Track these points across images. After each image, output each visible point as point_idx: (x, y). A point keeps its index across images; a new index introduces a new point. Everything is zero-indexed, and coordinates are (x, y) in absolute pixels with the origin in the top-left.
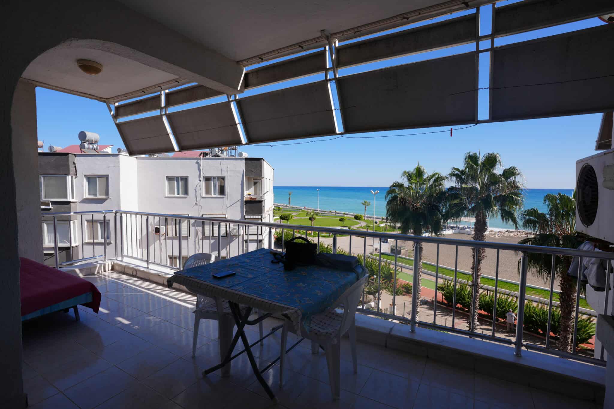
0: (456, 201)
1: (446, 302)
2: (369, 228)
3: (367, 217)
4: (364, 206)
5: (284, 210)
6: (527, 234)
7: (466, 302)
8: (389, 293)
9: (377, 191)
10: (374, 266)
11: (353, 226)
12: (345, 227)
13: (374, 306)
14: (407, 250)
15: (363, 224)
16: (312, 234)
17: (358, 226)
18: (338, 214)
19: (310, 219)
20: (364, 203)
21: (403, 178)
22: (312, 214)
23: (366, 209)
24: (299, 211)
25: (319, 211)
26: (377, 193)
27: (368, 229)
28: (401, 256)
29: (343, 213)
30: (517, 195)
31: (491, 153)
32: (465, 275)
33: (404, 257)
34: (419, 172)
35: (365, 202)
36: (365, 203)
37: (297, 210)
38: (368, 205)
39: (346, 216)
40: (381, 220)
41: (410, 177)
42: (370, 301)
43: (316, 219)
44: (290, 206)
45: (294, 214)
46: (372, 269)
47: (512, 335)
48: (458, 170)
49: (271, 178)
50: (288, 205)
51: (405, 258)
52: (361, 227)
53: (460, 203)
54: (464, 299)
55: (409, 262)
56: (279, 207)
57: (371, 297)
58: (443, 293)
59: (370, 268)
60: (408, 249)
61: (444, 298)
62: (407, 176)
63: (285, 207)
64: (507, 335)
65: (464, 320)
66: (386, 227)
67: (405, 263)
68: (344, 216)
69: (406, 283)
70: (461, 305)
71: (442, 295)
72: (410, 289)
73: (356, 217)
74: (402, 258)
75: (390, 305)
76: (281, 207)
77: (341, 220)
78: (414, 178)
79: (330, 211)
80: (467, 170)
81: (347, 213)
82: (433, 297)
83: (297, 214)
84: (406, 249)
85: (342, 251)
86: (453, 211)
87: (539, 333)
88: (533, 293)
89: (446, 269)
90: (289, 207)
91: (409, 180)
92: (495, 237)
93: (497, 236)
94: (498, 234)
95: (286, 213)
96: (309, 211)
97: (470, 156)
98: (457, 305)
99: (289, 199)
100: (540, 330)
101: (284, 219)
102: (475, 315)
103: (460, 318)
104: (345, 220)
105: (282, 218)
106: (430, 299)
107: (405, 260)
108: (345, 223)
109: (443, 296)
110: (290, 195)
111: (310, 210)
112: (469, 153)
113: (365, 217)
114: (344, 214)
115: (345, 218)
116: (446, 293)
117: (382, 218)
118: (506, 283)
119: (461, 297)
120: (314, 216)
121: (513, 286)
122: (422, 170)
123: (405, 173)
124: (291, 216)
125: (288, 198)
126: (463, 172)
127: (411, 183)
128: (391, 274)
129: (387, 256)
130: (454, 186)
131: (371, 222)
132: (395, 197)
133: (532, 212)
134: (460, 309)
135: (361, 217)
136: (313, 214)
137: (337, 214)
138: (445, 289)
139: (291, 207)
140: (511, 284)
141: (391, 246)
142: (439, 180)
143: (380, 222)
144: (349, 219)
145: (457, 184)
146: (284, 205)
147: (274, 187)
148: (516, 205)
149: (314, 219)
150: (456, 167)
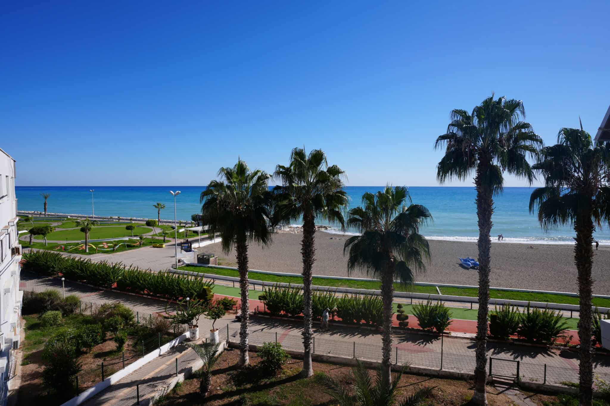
0: (285, 202)
1: (269, 311)
2: (167, 235)
3: (162, 222)
4: (158, 209)
5: (36, 219)
6: (319, 227)
7: (291, 308)
8: (209, 317)
9: (178, 191)
10: (181, 283)
11: (145, 234)
12: (134, 236)
13: (189, 336)
14: (217, 258)
15: (158, 231)
16: (87, 251)
17: (152, 233)
18: (123, 221)
19: (83, 230)
20: (156, 205)
21: (220, 176)
22: (86, 224)
23: (160, 212)
24: (63, 220)
25: (95, 218)
26: (178, 193)
27: (164, 237)
28: (210, 265)
29: (130, 218)
30: (343, 193)
31: (318, 149)
32: (279, 277)
33: (214, 266)
34: (241, 168)
35: (158, 204)
36: (158, 206)
37: (59, 219)
38: (162, 208)
39: (133, 222)
40: (178, 225)
41: (229, 174)
42: (184, 331)
43: (92, 231)
44: (47, 213)
45: (54, 224)
46: (179, 287)
47: (335, 331)
48: (283, 167)
49: (11, 174)
50: (44, 213)
51: (215, 268)
52: (156, 235)
53: (290, 204)
54: (288, 305)
55: (220, 271)
56: (28, 216)
57: (186, 326)
58: (265, 302)
59: (177, 286)
60: (217, 256)
61: (267, 308)
62: (226, 174)
63: (38, 216)
64: (331, 333)
65: (290, 328)
66: (187, 233)
67: (217, 273)
68: (131, 223)
69: (223, 298)
70: (285, 312)
71: (264, 304)
72: (228, 304)
73: (149, 223)
74: (211, 267)
75: (211, 331)
76: (30, 216)
77: (129, 228)
78: (235, 175)
79: (111, 218)
80: (292, 168)
81: (135, 218)
82: (255, 309)
83: (60, 224)
84: (215, 257)
85: (136, 269)
86: (283, 214)
87: (354, 324)
88: (341, 285)
89: (260, 273)
90: (45, 215)
91: (228, 179)
92: (295, 233)
93: (296, 232)
94: (297, 230)
95: (42, 224)
96: (79, 218)
97: (296, 152)
98: (280, 312)
99: (45, 204)
100: (354, 320)
101: (39, 234)
102: (310, 324)
103: (287, 326)
104: (134, 227)
105: (33, 232)
106: (251, 311)
107: (215, 269)
108: (134, 231)
109: (266, 306)
110: (46, 198)
111: (81, 217)
112: (296, 149)
113: (158, 222)
114: (131, 220)
115: (133, 226)
116: (268, 301)
117: (180, 222)
118: (317, 279)
119: (284, 304)
120: (89, 226)
121: (323, 280)
122: (245, 167)
123: (222, 169)
124: (49, 228)
125: (44, 202)
126: (288, 170)
127: (231, 183)
128: (204, 290)
129: (194, 267)
130: (281, 185)
131: (167, 228)
132: (214, 200)
133: (358, 210)
134: (284, 316)
135: (154, 222)
136: (88, 224)
137: (121, 221)
138: (268, 298)
139: (49, 215)
140: (321, 279)
141: (198, 255)
142: (263, 178)
143: (178, 226)
144: (139, 226)
145: (284, 183)
146: (36, 212)
147: (16, 187)
148: (342, 204)
149: (89, 229)
150: (281, 165)
